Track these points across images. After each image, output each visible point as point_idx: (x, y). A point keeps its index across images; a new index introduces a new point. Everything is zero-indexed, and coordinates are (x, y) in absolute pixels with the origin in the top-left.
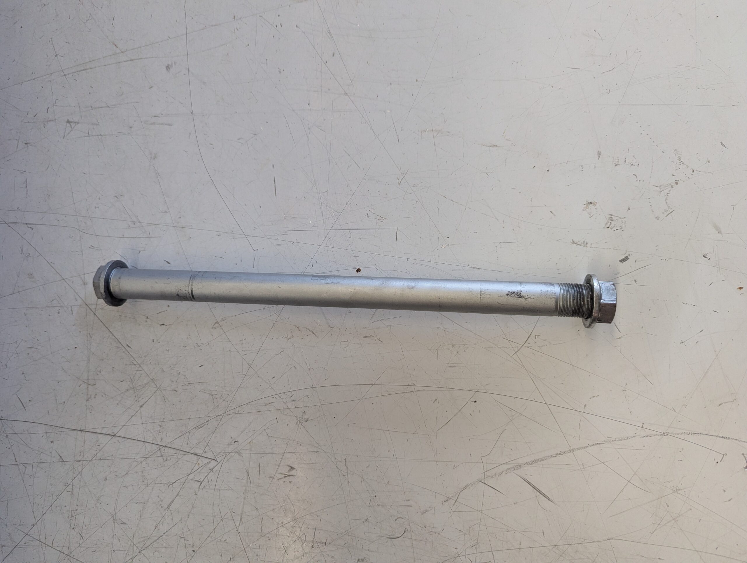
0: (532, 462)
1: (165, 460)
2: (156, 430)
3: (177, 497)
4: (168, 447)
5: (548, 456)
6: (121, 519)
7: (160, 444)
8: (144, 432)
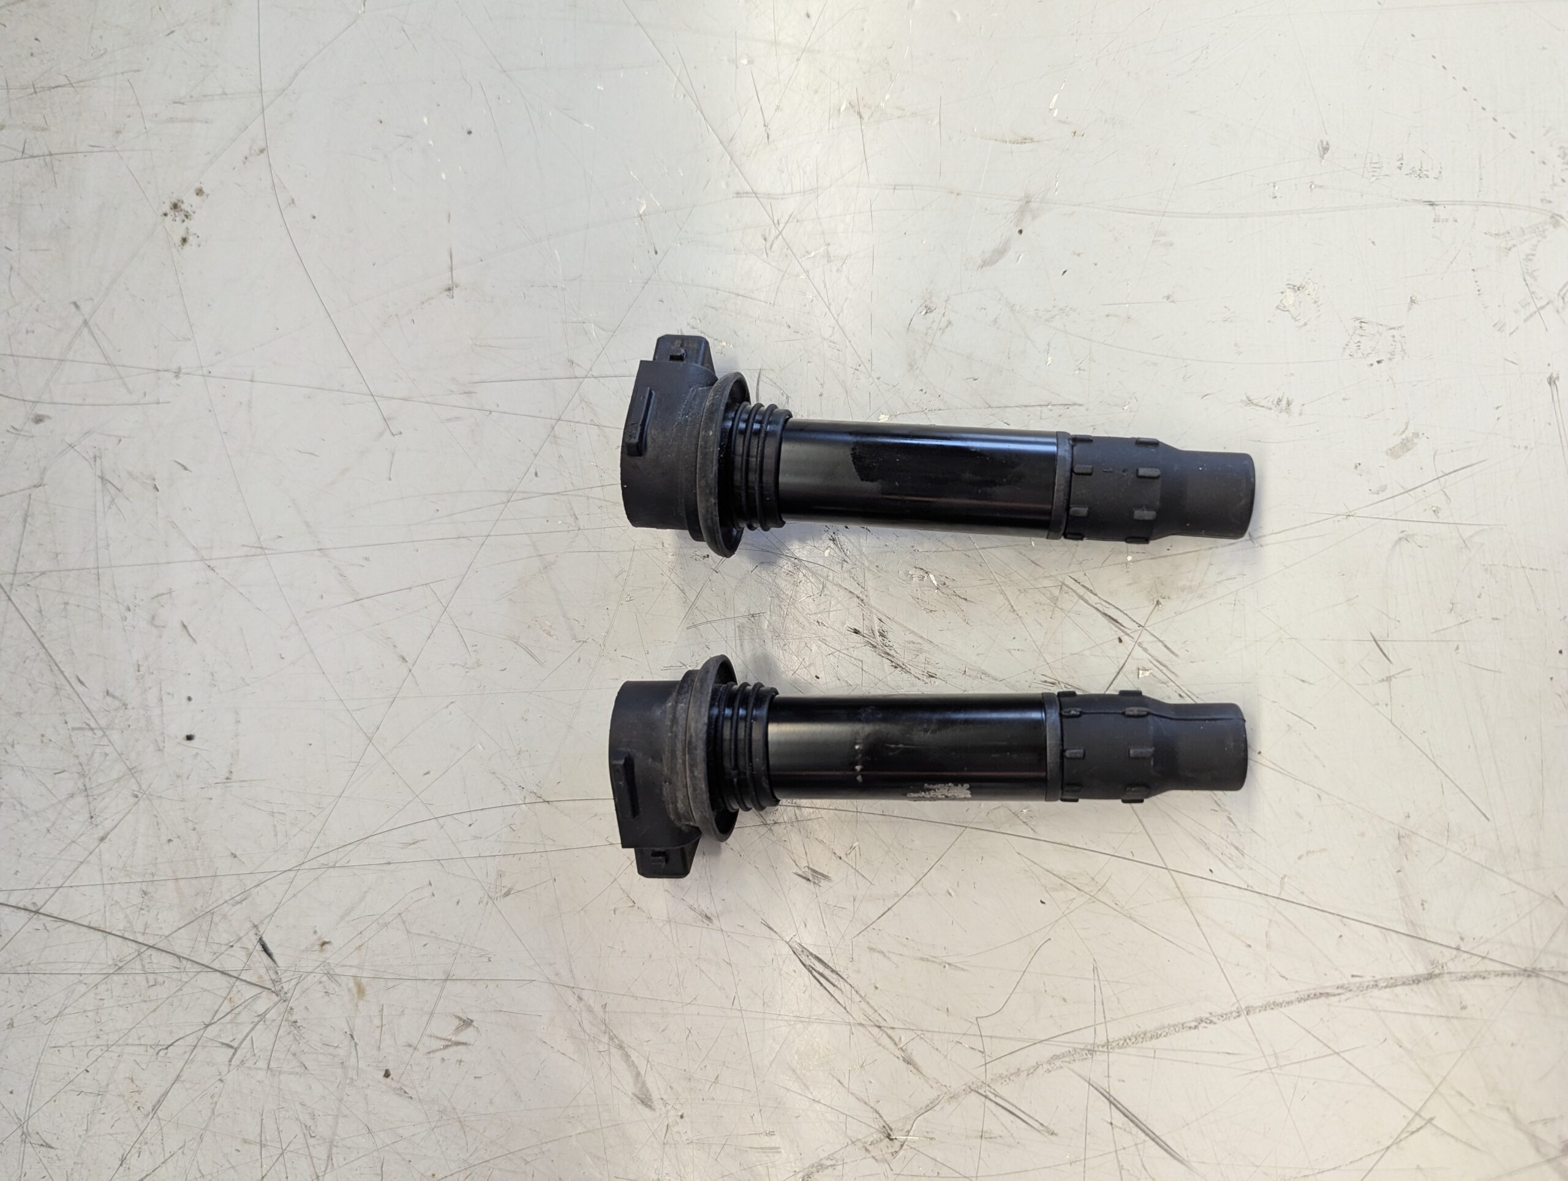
0: (1125, 1040)
1: (153, 983)
2: (134, 903)
3: (175, 1086)
4: (159, 949)
5: (1174, 1026)
6: (41, 1134)
7: (142, 942)
8: (105, 907)
